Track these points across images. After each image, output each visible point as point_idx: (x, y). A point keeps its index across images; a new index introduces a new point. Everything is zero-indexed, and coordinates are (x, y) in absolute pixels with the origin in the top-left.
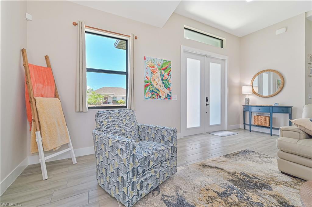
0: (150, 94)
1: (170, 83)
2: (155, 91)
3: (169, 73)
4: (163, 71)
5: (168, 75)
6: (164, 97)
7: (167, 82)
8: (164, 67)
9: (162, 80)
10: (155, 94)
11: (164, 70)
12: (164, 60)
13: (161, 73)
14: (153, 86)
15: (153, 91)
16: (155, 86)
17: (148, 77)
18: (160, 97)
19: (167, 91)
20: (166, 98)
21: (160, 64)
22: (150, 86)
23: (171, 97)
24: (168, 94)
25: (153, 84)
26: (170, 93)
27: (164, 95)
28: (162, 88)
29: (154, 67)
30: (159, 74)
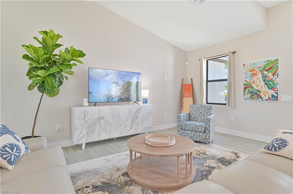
0: (250, 95)
1: (275, 82)
2: (256, 92)
3: (275, 73)
4: (265, 72)
5: (273, 75)
6: (267, 98)
7: (271, 83)
8: (266, 68)
9: (264, 81)
10: (255, 95)
11: (267, 70)
12: (267, 61)
13: (263, 74)
14: (252, 88)
15: (252, 92)
16: (255, 88)
17: (247, 80)
18: (261, 98)
19: (272, 92)
20: (270, 99)
21: (262, 65)
22: (250, 88)
23: (277, 97)
24: (272, 95)
25: (253, 85)
26: (277, 93)
27: (267, 96)
28: (265, 89)
29: (254, 71)
30: (260, 75)
